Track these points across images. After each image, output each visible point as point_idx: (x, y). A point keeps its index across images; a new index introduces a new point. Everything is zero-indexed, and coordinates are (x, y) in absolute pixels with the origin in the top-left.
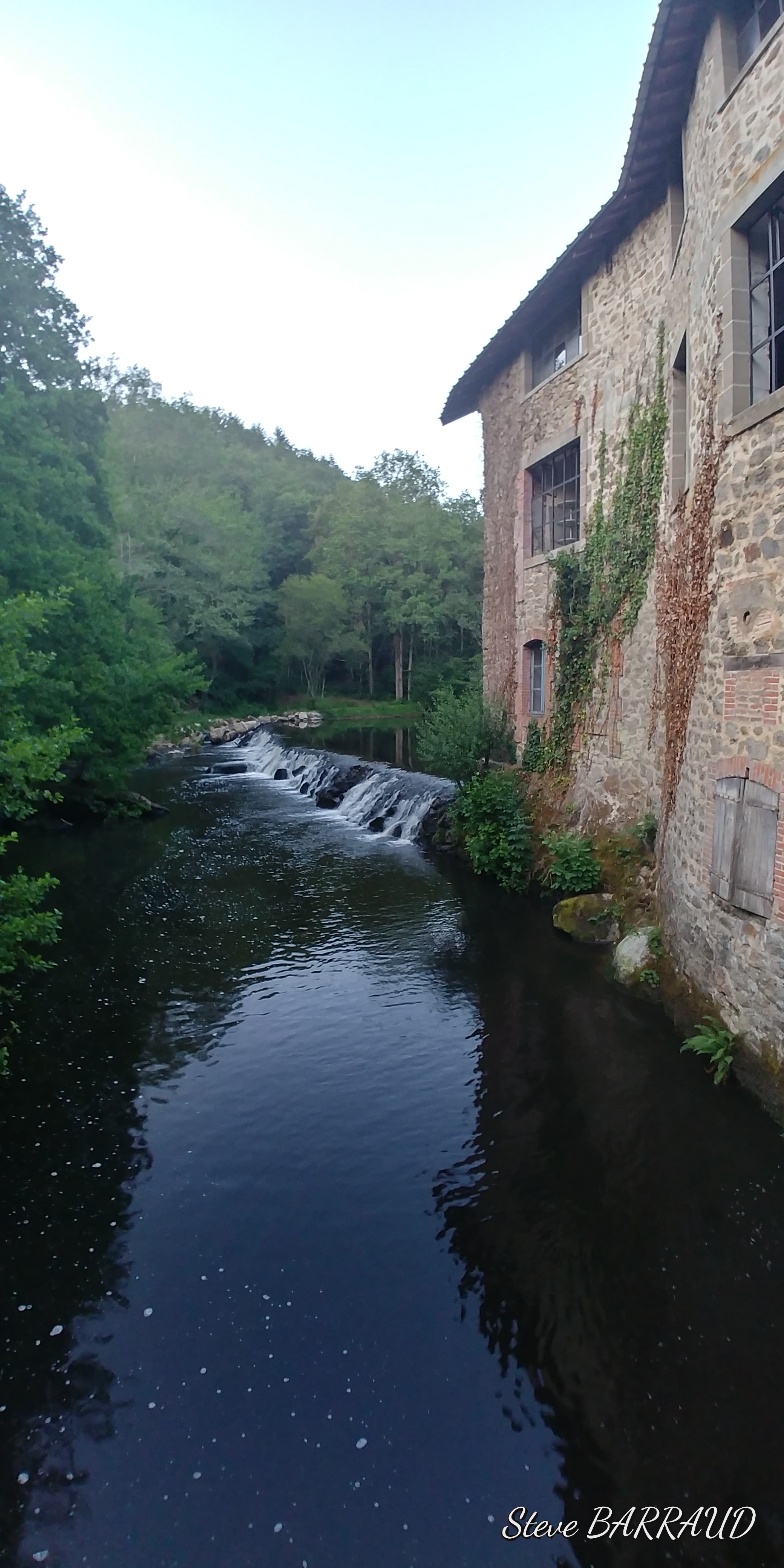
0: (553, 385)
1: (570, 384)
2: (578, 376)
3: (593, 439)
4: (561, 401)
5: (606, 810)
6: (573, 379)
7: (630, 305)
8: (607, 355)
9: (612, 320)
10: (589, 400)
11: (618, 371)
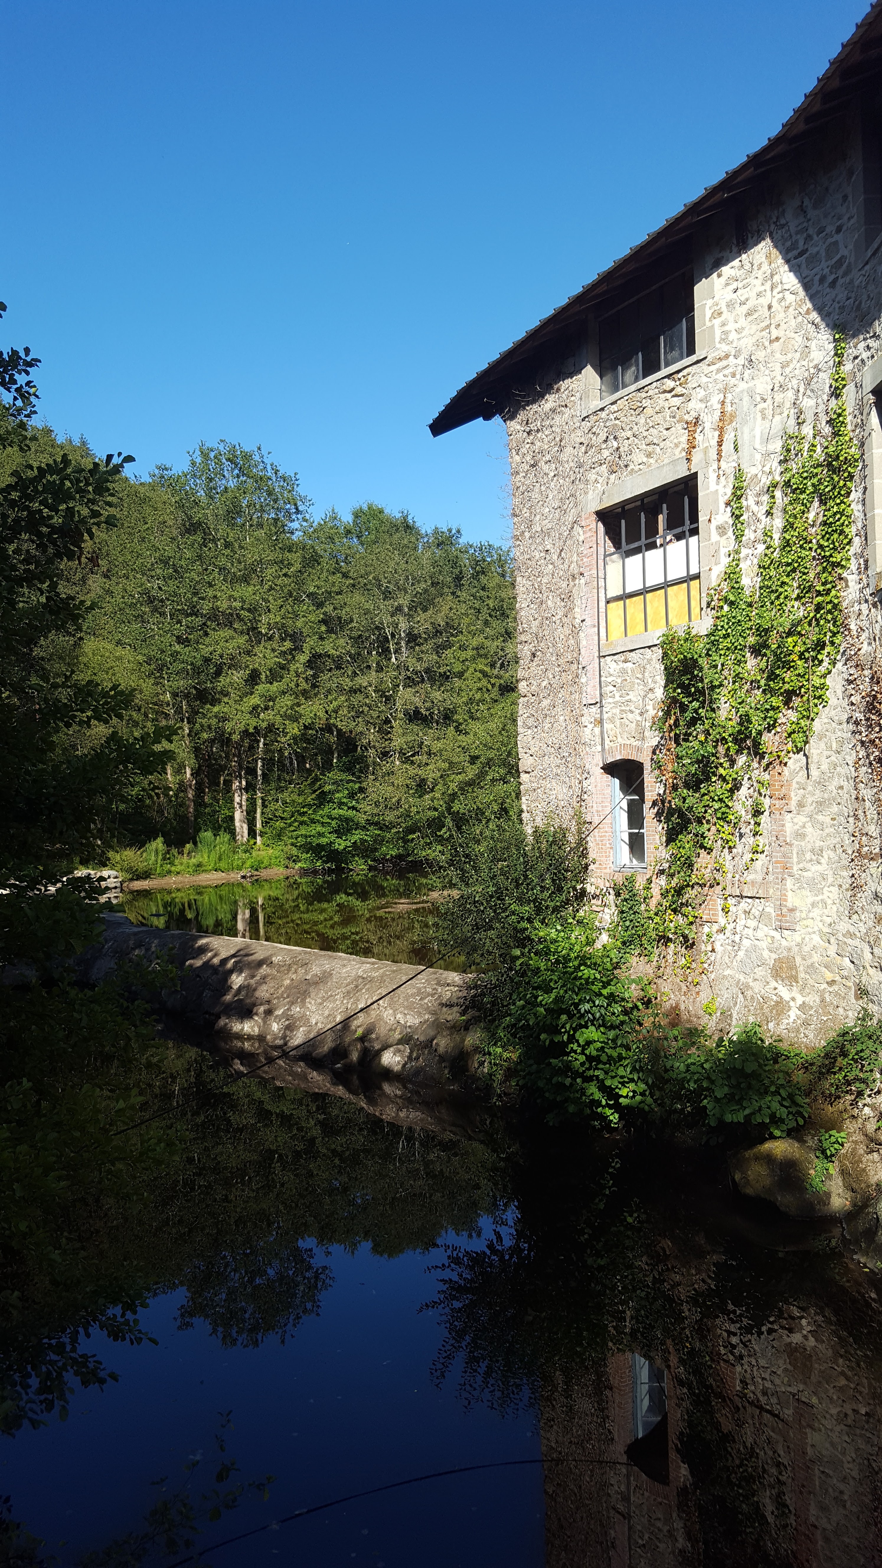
0: (644, 395)
1: (673, 396)
2: (689, 386)
3: (718, 477)
4: (658, 418)
5: (780, 1007)
6: (679, 390)
7: (781, 295)
8: (741, 361)
9: (748, 314)
10: (710, 420)
11: (762, 385)
